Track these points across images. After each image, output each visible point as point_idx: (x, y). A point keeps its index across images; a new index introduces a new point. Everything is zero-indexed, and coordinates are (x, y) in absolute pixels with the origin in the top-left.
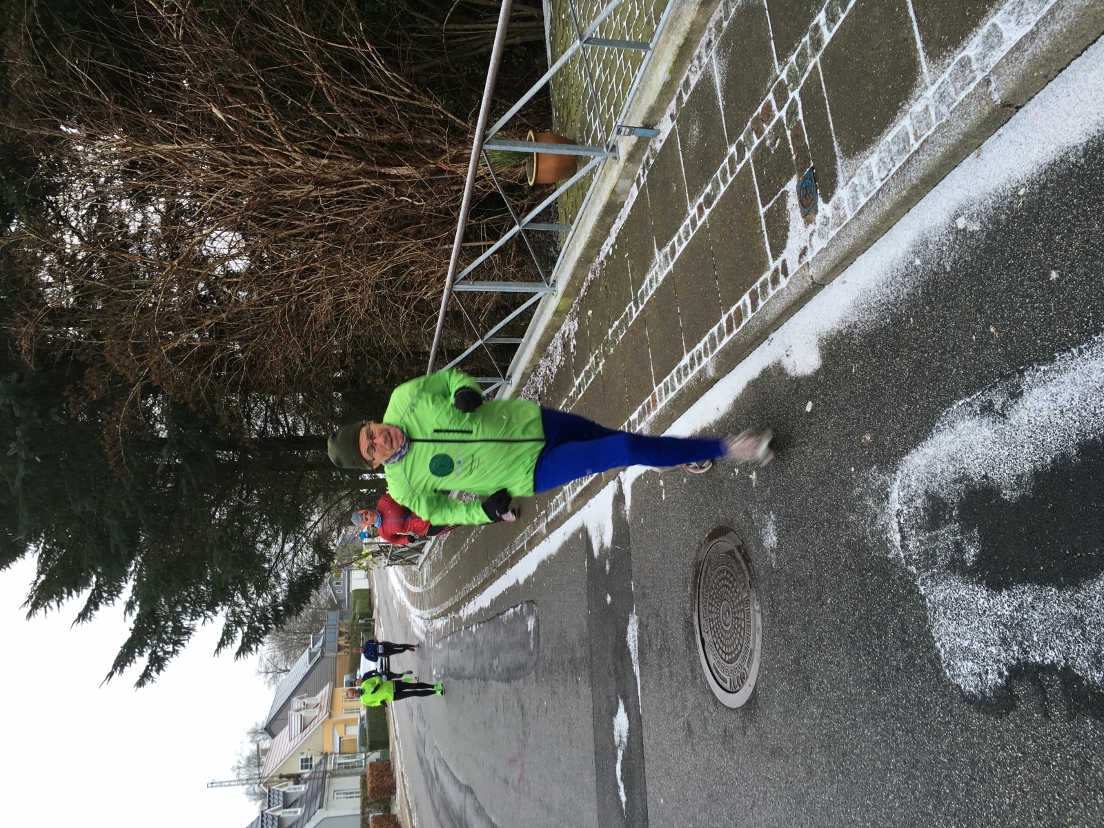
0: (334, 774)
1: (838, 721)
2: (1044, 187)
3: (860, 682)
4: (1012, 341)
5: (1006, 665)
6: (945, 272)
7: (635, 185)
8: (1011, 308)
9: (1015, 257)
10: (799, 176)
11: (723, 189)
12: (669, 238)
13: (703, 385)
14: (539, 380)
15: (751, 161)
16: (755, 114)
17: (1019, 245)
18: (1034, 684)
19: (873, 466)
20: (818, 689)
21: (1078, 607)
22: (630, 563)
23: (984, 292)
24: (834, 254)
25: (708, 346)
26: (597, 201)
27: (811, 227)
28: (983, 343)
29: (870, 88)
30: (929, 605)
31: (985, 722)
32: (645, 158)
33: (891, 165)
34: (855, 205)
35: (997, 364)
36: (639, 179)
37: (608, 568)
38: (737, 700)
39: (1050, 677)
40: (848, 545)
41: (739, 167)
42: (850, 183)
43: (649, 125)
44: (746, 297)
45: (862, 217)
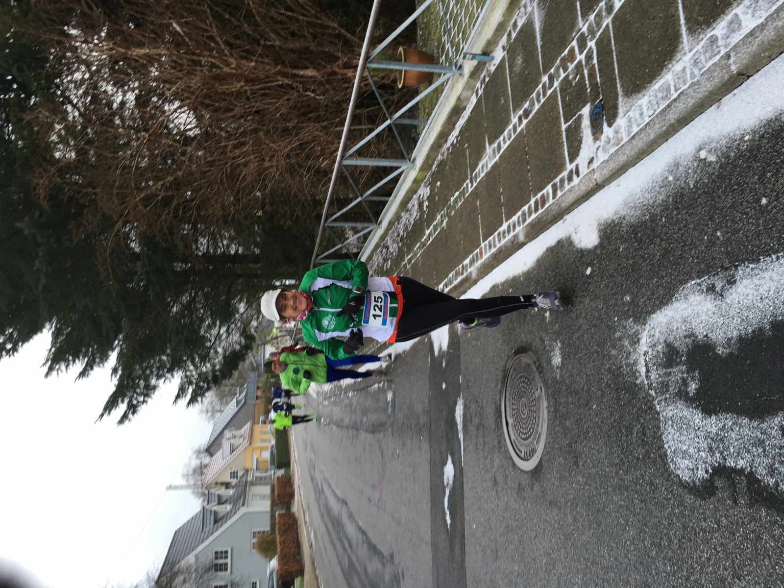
0: (252, 484)
1: (596, 488)
2: (762, 136)
3: (612, 464)
4: (731, 243)
5: (711, 465)
6: (689, 189)
7: (475, 94)
8: (733, 221)
9: (739, 185)
10: (592, 105)
11: (537, 107)
12: (497, 137)
13: (515, 246)
14: (401, 227)
15: (558, 89)
16: (563, 55)
17: (742, 176)
18: (728, 480)
19: (629, 318)
20: (583, 465)
21: (762, 433)
22: (459, 363)
23: (715, 206)
24: (613, 166)
25: (521, 219)
26: (447, 104)
27: (598, 143)
28: (712, 243)
29: (645, 47)
30: (662, 418)
31: (694, 502)
32: (482, 76)
33: (656, 107)
34: (629, 133)
35: (720, 259)
36: (477, 91)
37: (444, 364)
38: (528, 466)
39: (740, 478)
40: (610, 370)
41: (549, 92)
42: (627, 115)
43: (487, 53)
44: (549, 188)
45: (634, 142)
